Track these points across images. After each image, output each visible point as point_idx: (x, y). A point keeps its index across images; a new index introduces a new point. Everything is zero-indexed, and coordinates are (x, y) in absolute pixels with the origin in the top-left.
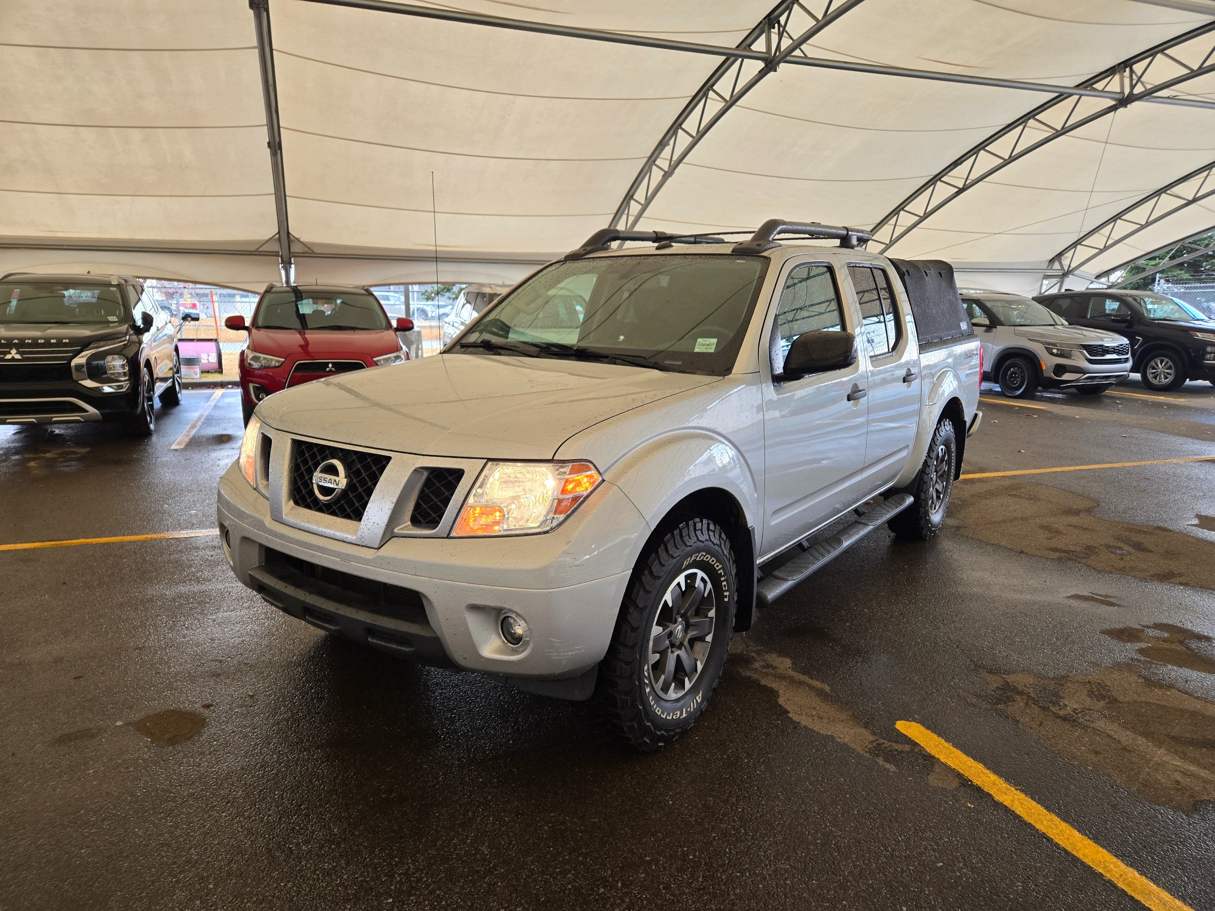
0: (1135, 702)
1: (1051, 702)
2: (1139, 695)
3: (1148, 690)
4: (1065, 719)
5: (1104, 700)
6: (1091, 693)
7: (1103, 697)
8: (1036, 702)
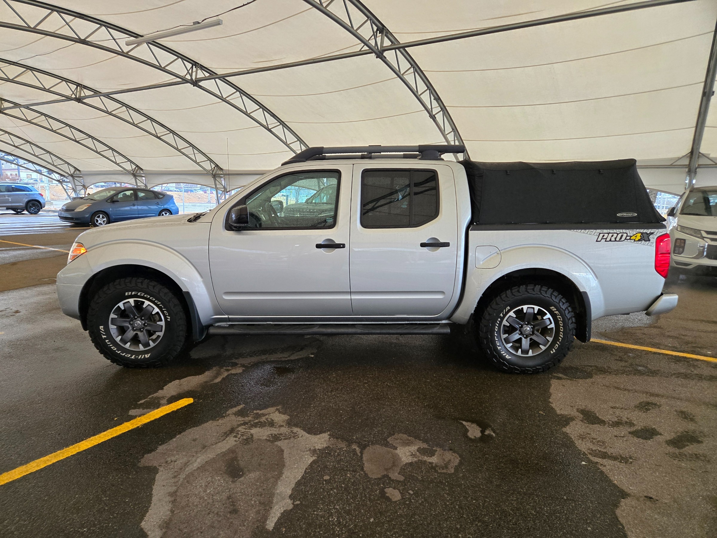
5: (271, 438)
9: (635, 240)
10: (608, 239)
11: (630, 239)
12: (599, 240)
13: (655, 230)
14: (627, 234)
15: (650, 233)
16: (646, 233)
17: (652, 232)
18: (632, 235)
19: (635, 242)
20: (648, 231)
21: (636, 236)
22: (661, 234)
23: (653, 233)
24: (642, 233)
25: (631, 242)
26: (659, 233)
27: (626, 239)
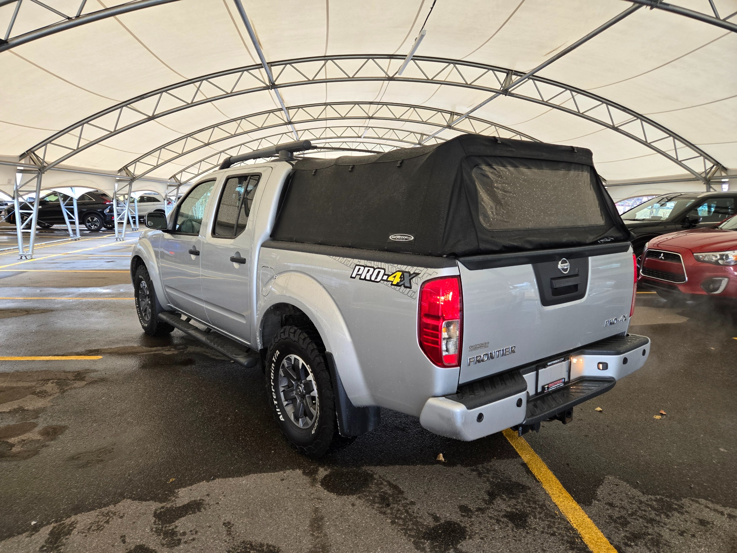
0: (24, 397)
1: (59, 382)
2: (23, 401)
3: (21, 405)
4: (49, 380)
5: (38, 392)
6: (46, 392)
7: (39, 393)
8: (65, 380)
9: (392, 282)
10: (363, 277)
11: (387, 281)
12: (353, 276)
13: (422, 269)
14: (385, 270)
15: (414, 273)
16: (409, 272)
17: (417, 272)
18: (390, 274)
19: (393, 287)
20: (412, 269)
21: (395, 277)
22: (430, 277)
23: (417, 274)
24: (403, 272)
25: (387, 285)
26: (426, 275)
27: (382, 280)
